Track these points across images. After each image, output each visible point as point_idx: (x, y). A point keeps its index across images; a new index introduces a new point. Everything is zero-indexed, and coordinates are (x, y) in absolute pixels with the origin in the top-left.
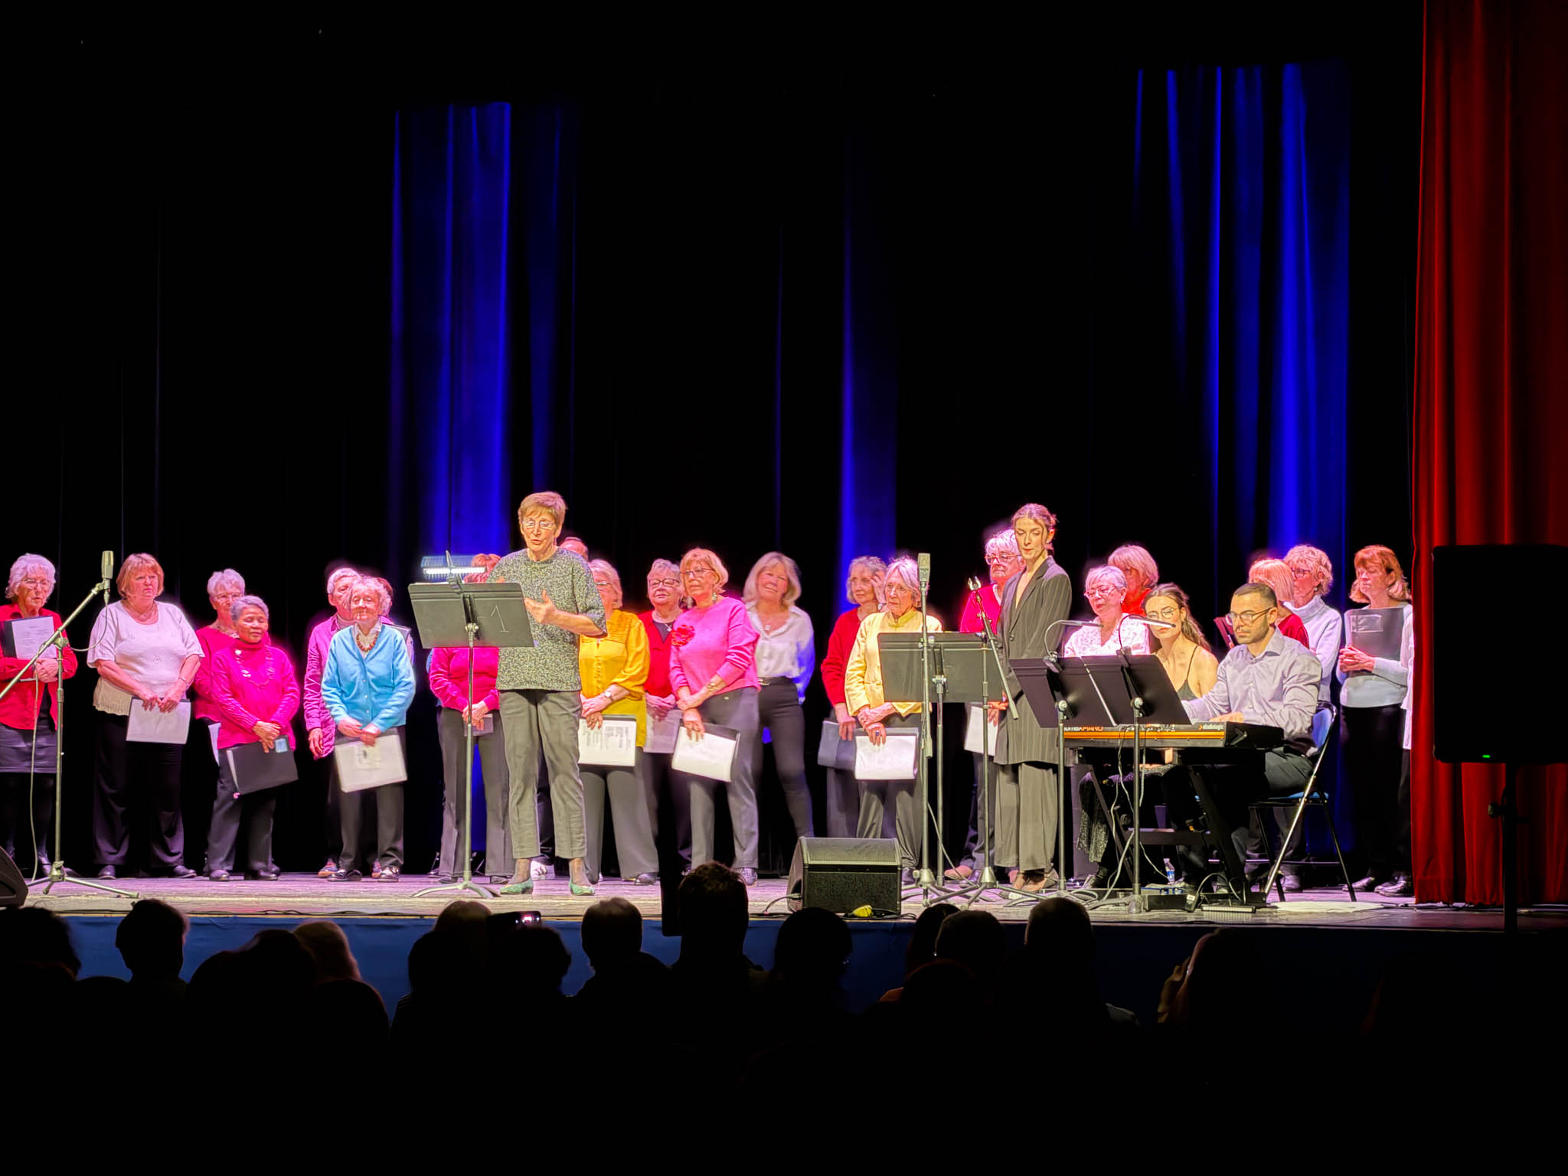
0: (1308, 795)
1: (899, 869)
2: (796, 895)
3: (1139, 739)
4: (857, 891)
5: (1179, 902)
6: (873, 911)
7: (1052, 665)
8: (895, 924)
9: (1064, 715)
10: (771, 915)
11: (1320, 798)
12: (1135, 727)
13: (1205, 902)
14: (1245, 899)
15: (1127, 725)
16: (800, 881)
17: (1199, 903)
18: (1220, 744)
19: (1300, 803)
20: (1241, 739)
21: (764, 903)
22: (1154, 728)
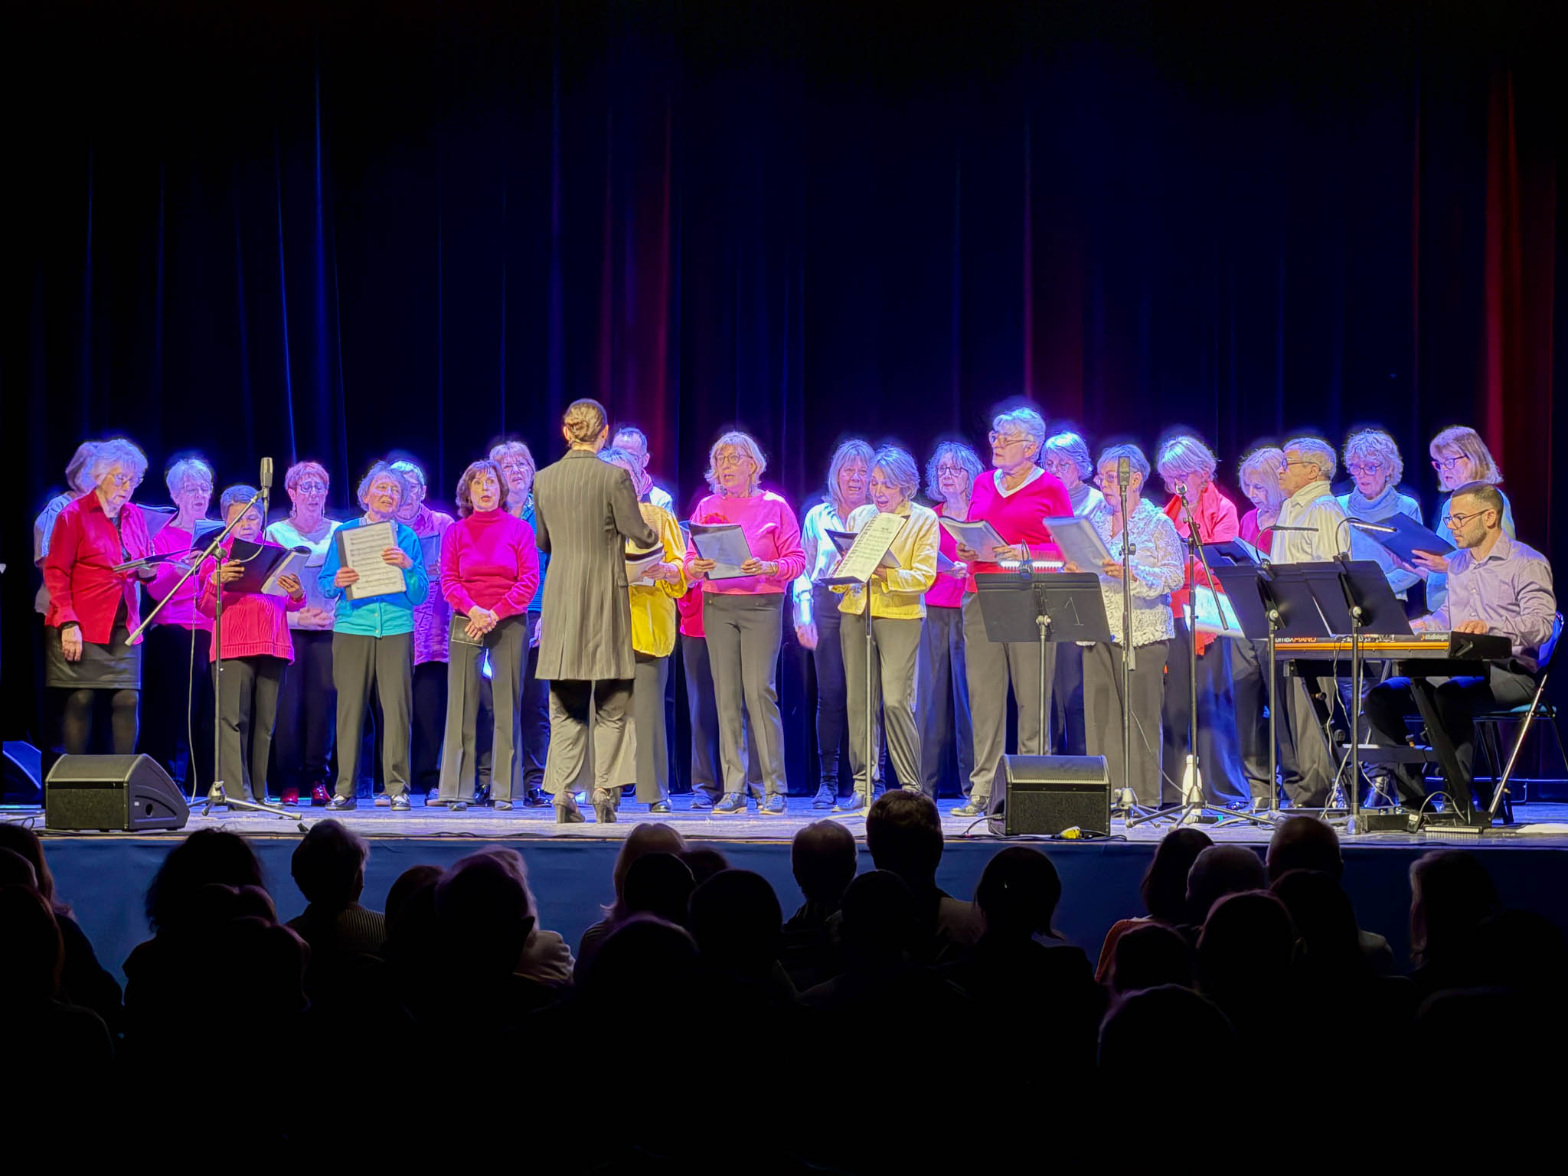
0: (1535, 708)
1: (1108, 788)
2: (998, 816)
3: (1357, 649)
4: (1063, 811)
5: (1401, 823)
6: (1081, 832)
7: (1264, 573)
8: (1106, 846)
9: (1275, 625)
10: (973, 837)
11: (1548, 712)
12: (1353, 637)
13: (1428, 823)
14: (1469, 819)
15: (1343, 636)
16: (1003, 801)
17: (1422, 822)
18: (1445, 656)
19: (1527, 717)
20: (1466, 649)
21: (965, 824)
22: (1372, 638)
